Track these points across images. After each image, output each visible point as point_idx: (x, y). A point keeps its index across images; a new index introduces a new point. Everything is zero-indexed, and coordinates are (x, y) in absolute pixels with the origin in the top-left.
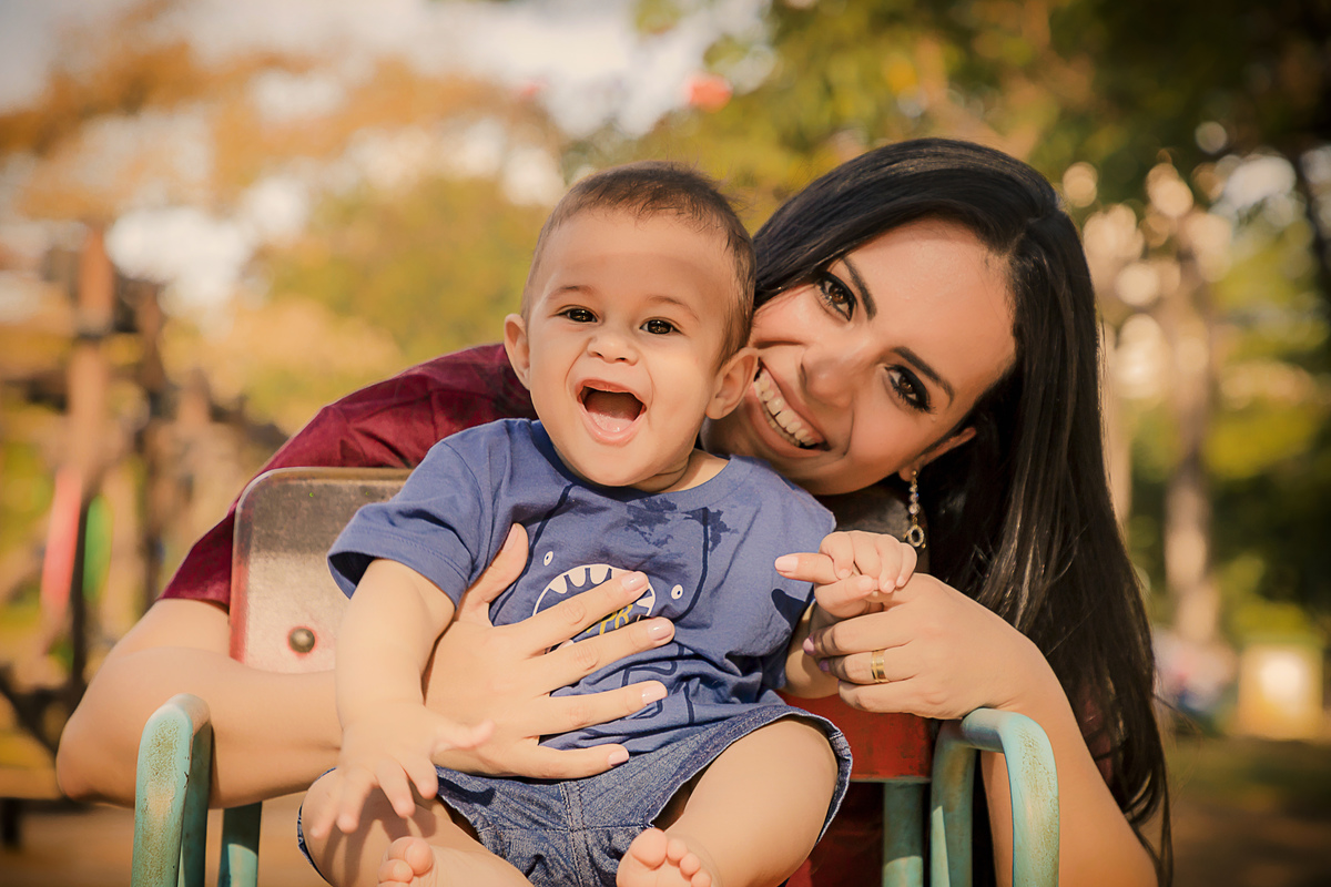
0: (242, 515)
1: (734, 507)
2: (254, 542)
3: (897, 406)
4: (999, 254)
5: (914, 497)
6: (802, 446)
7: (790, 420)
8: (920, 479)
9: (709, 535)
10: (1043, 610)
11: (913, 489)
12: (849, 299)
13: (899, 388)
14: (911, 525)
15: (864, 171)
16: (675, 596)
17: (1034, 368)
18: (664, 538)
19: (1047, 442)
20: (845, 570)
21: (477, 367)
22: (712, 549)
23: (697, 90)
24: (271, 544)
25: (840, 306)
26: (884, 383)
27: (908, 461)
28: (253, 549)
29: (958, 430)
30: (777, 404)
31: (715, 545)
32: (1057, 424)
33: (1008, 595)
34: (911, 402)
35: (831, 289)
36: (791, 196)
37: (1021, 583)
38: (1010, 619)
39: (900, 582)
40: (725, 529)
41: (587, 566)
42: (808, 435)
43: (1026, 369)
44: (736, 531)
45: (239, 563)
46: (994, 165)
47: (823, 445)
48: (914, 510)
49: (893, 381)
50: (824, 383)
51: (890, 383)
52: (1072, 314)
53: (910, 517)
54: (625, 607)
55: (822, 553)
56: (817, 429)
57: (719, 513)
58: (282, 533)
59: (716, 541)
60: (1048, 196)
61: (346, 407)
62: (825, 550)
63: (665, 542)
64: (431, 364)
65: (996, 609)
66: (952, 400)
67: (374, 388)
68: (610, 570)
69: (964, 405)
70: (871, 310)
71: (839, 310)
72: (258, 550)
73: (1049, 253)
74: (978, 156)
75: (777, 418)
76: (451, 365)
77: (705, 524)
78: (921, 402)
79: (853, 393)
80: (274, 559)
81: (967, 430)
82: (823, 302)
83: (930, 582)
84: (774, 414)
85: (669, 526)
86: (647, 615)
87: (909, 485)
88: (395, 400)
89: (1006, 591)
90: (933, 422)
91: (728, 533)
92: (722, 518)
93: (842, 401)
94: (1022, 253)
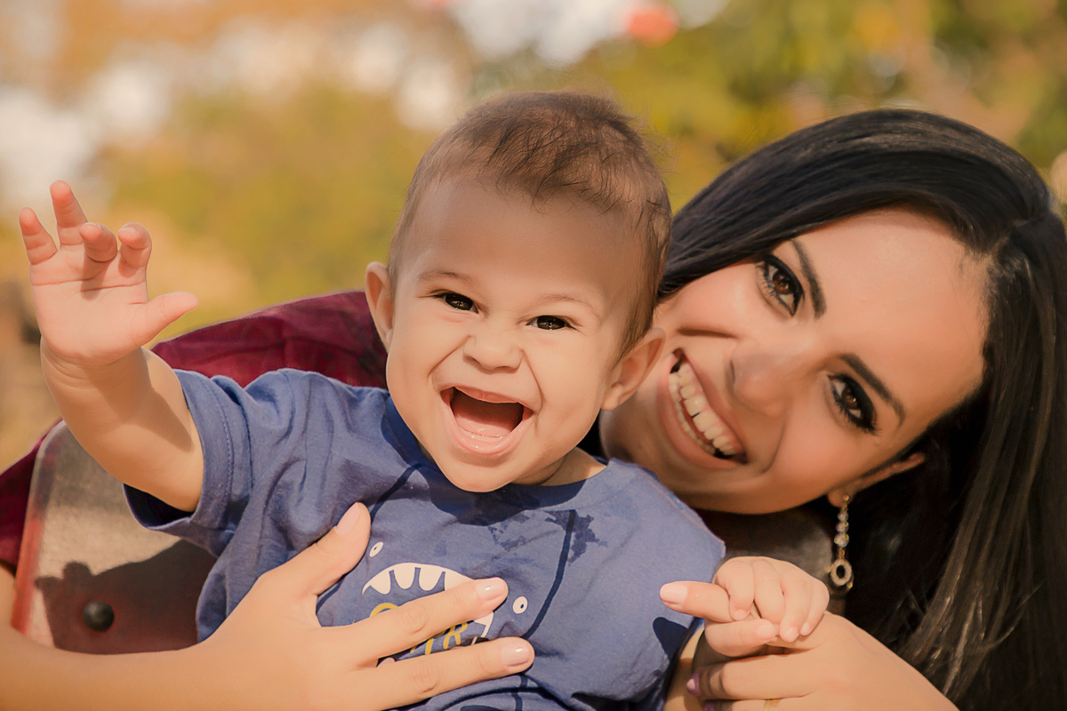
0: (45, 461)
1: (606, 515)
2: (54, 493)
3: (837, 421)
4: (977, 260)
5: (842, 527)
6: (719, 454)
7: (709, 424)
8: (853, 508)
9: (572, 543)
10: (979, 677)
11: (843, 517)
12: (796, 291)
13: (841, 401)
14: (835, 558)
15: (830, 141)
16: (517, 609)
17: (1002, 397)
18: (514, 539)
19: (1007, 484)
20: (742, 611)
21: (343, 314)
22: (573, 559)
23: (637, 20)
24: (73, 498)
25: (783, 297)
26: (825, 393)
27: (841, 486)
28: (52, 502)
29: (903, 456)
30: (697, 403)
31: (577, 554)
32: (1021, 462)
33: (936, 655)
34: (853, 419)
35: (776, 277)
36: (741, 158)
37: (956, 643)
38: (938, 682)
39: (805, 630)
40: (592, 538)
41: (418, 565)
42: (728, 444)
43: (993, 397)
44: (604, 544)
45: (35, 516)
46: (981, 151)
47: (741, 457)
48: (842, 540)
49: (835, 393)
50: (756, 386)
51: (832, 395)
52: (1053, 339)
53: (835, 548)
54: (458, 626)
55: (717, 583)
56: (739, 439)
57: (589, 519)
58: (88, 487)
59: (579, 550)
60: (1041, 195)
61: (185, 345)
62: (721, 581)
63: (515, 544)
64: (291, 306)
65: (921, 667)
66: (901, 422)
67: (221, 327)
68: (444, 573)
69: (915, 427)
70: (819, 306)
71: (782, 302)
72: (59, 504)
73: (1035, 263)
74: (965, 139)
75: (695, 419)
76: (315, 310)
77: (569, 528)
78: (866, 422)
79: (787, 401)
80: (76, 516)
81: (914, 456)
82: (764, 291)
83: (843, 627)
84: (692, 414)
85: (526, 524)
86: (483, 636)
87: (837, 510)
88: (240, 344)
89: (933, 650)
90: (876, 445)
91: (595, 544)
92: (592, 526)
93: (774, 409)
94: (1002, 259)
